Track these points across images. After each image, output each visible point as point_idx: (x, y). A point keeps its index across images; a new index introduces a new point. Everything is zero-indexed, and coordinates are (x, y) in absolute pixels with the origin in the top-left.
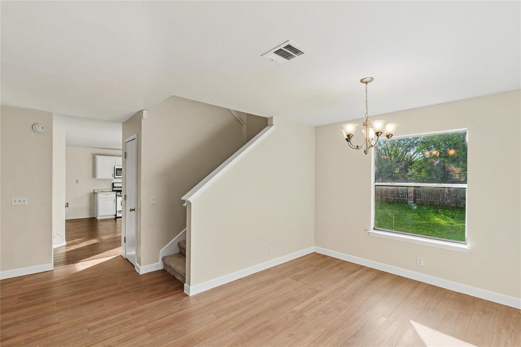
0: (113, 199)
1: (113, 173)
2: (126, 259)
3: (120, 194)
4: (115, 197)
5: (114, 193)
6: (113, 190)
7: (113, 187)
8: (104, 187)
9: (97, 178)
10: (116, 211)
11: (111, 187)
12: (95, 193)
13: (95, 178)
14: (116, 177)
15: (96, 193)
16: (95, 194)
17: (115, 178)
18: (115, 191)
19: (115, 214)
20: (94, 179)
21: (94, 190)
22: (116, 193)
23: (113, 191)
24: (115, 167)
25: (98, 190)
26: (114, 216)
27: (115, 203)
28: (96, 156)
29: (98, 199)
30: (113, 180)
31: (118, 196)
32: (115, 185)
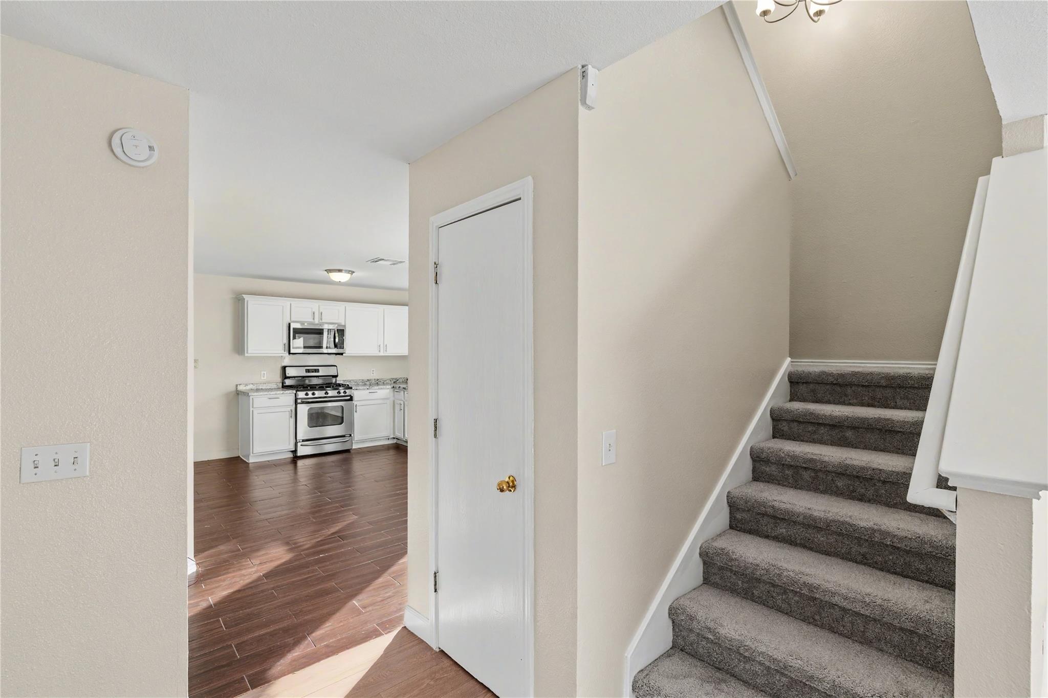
0: (289, 409)
1: (285, 340)
2: (442, 651)
3: (306, 397)
4: (292, 404)
5: (289, 395)
6: (285, 384)
7: (285, 377)
8: (262, 378)
9: (246, 355)
10: (295, 441)
11: (278, 378)
12: (238, 394)
13: (240, 354)
14: (293, 351)
15: (246, 394)
16: (242, 396)
17: (290, 353)
18: (290, 387)
19: (294, 449)
20: (237, 357)
21: (237, 385)
22: (295, 394)
23: (285, 387)
24: (289, 324)
25: (246, 385)
26: (291, 453)
27: (293, 420)
28: (244, 296)
29: (251, 409)
30: (285, 358)
31: (299, 401)
32: (290, 372)
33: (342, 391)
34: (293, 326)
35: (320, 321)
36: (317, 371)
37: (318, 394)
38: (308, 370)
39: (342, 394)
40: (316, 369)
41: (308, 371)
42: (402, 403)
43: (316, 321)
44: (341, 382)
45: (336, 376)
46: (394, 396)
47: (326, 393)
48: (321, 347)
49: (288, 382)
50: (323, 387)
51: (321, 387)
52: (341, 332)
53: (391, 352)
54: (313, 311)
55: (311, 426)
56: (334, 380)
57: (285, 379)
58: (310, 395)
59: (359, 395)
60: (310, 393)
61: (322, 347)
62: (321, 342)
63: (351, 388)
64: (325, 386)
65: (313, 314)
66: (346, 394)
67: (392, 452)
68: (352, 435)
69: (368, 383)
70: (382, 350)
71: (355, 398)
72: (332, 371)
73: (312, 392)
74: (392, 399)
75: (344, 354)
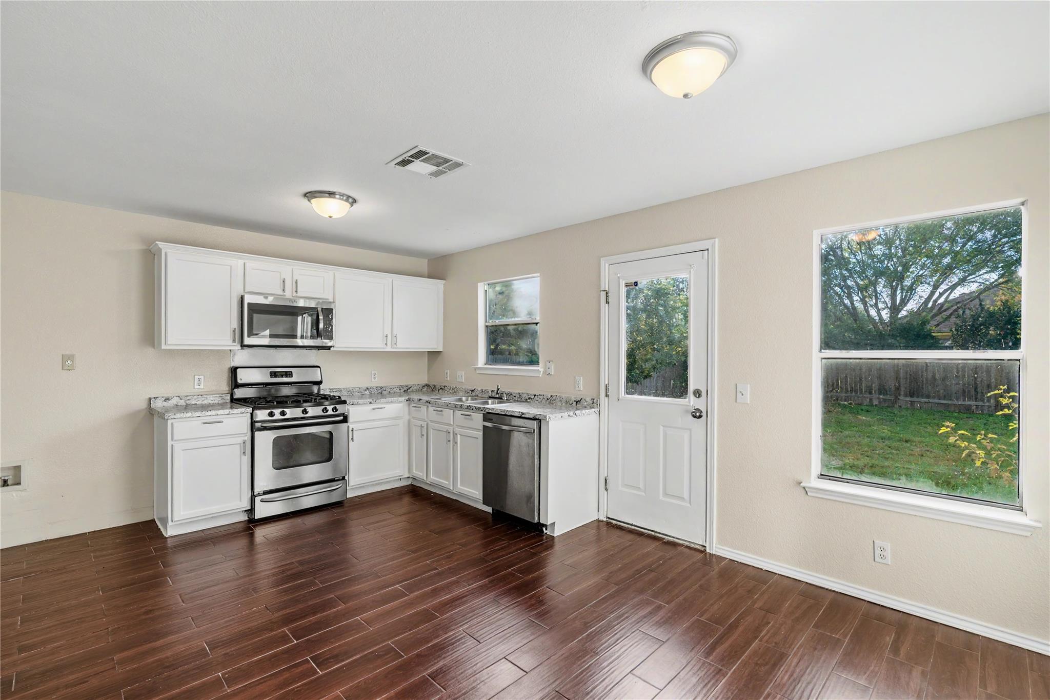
0: (240, 440)
1: (235, 324)
3: (271, 418)
4: (245, 432)
5: (241, 416)
6: (236, 397)
7: (235, 384)
8: (197, 387)
9: (163, 347)
10: (250, 494)
11: (224, 386)
12: (152, 415)
13: (154, 347)
14: (248, 341)
15: (162, 415)
16: (156, 419)
17: (243, 346)
18: (243, 402)
19: (249, 508)
20: (150, 351)
21: (150, 400)
22: (252, 414)
23: (236, 402)
24: (242, 298)
25: (167, 399)
26: (242, 514)
27: (247, 459)
28: (161, 244)
29: (170, 443)
30: (234, 354)
31: (258, 425)
32: (244, 376)
33: (330, 408)
34: (248, 299)
35: (295, 294)
36: (289, 374)
37: (291, 413)
38: (275, 373)
39: (330, 412)
40: (286, 372)
41: (274, 375)
42: (424, 424)
43: (288, 294)
44: (327, 393)
45: (319, 383)
46: (409, 414)
47: (305, 412)
48: (295, 337)
49: (239, 393)
50: (300, 401)
51: (296, 401)
52: (328, 312)
53: (403, 345)
54: (283, 277)
55: (278, 465)
56: (315, 389)
57: (235, 388)
58: (278, 416)
59: (356, 412)
60: (277, 412)
61: (297, 336)
62: (294, 328)
63: (344, 402)
64: (301, 399)
65: (282, 281)
66: (337, 413)
67: (407, 500)
68: (346, 478)
69: (367, 392)
70: (389, 343)
71: (351, 419)
72: (315, 376)
73: (280, 410)
74: (407, 417)
75: (332, 349)
